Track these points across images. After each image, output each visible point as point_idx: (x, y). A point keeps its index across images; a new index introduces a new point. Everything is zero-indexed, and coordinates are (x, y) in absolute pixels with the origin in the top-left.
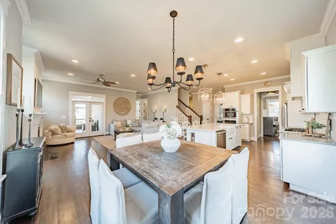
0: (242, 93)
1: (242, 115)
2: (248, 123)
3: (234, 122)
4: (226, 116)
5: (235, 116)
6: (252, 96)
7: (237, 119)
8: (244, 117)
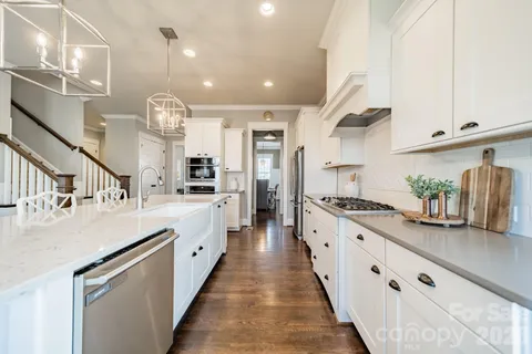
0: (227, 126)
1: (226, 173)
2: (236, 191)
3: (211, 190)
4: (193, 176)
5: (212, 175)
6: (244, 135)
7: (216, 183)
8: (230, 177)
